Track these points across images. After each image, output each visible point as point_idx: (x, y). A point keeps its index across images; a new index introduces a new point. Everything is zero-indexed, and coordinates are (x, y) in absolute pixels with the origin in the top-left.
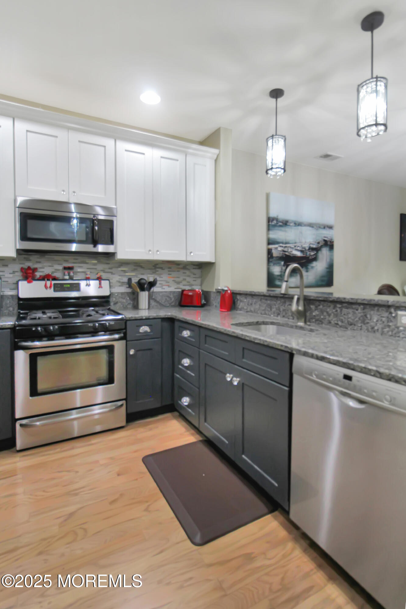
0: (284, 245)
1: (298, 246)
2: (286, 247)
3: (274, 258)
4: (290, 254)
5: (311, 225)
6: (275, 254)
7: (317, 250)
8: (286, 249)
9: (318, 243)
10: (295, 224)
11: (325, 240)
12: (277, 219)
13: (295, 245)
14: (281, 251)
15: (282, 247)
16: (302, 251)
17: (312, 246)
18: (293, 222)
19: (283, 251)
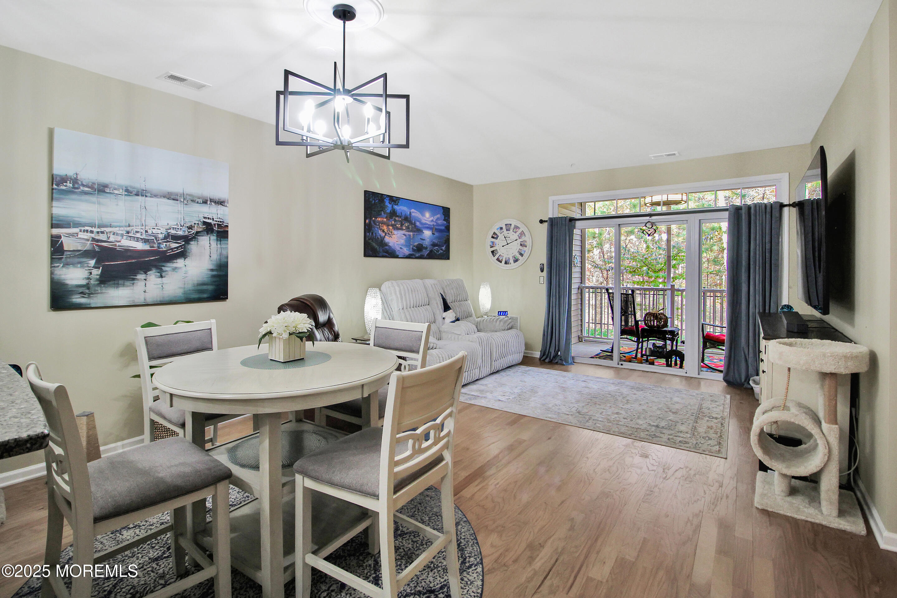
0: (95, 230)
1: (137, 232)
4: (115, 245)
5: (171, 196)
6: (69, 244)
8: (102, 237)
13: (128, 229)
14: (88, 240)
16: (145, 241)
19: (94, 239)
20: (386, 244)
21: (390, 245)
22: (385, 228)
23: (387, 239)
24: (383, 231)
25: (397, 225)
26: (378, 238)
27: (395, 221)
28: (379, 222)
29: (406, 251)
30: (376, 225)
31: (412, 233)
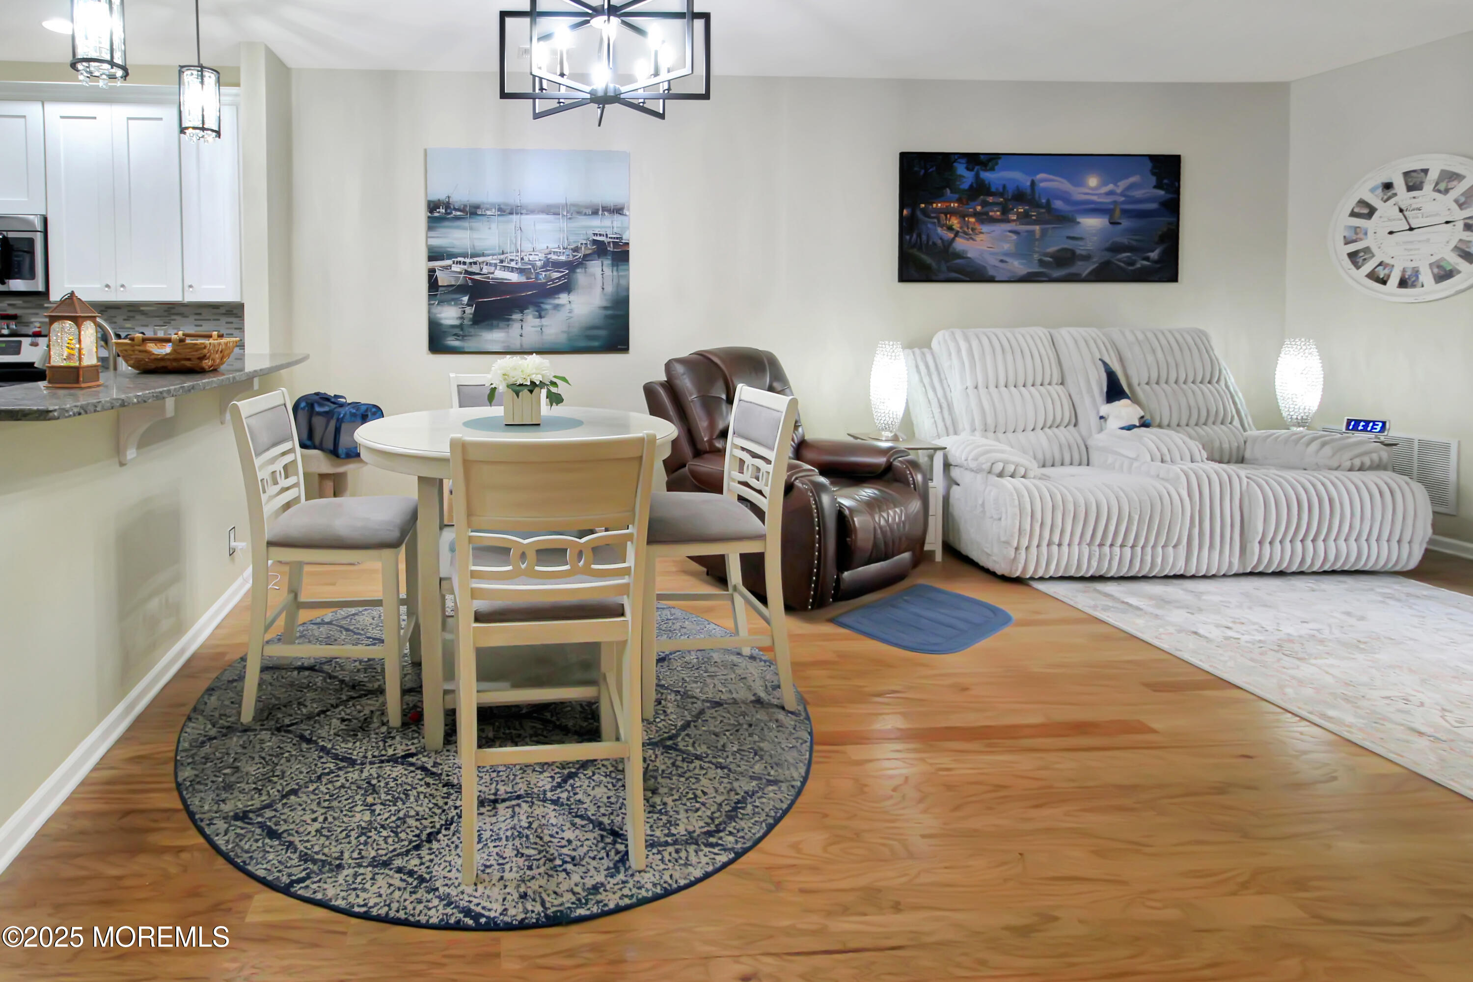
0: (468, 260)
1: (512, 260)
2: (475, 263)
3: (440, 289)
4: (488, 278)
5: (551, 210)
6: (443, 279)
7: (572, 266)
8: (475, 269)
9: (576, 250)
10: (500, 209)
11: (595, 242)
12: (447, 205)
13: (502, 257)
14: (460, 273)
15: (464, 263)
16: (521, 271)
17: (554, 257)
18: (493, 206)
19: (467, 272)
20: (959, 255)
21: (969, 255)
22: (955, 222)
23: (961, 244)
24: (950, 228)
25: (991, 214)
26: (934, 244)
27: (984, 204)
28: (939, 211)
29: (1019, 267)
30: (929, 217)
31: (1037, 228)
